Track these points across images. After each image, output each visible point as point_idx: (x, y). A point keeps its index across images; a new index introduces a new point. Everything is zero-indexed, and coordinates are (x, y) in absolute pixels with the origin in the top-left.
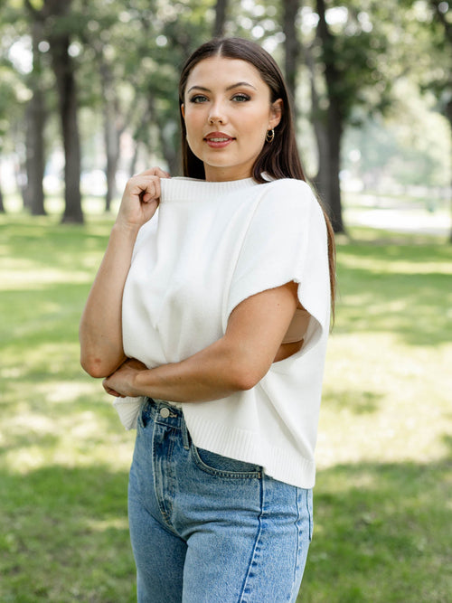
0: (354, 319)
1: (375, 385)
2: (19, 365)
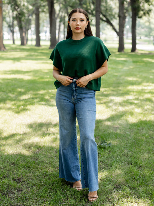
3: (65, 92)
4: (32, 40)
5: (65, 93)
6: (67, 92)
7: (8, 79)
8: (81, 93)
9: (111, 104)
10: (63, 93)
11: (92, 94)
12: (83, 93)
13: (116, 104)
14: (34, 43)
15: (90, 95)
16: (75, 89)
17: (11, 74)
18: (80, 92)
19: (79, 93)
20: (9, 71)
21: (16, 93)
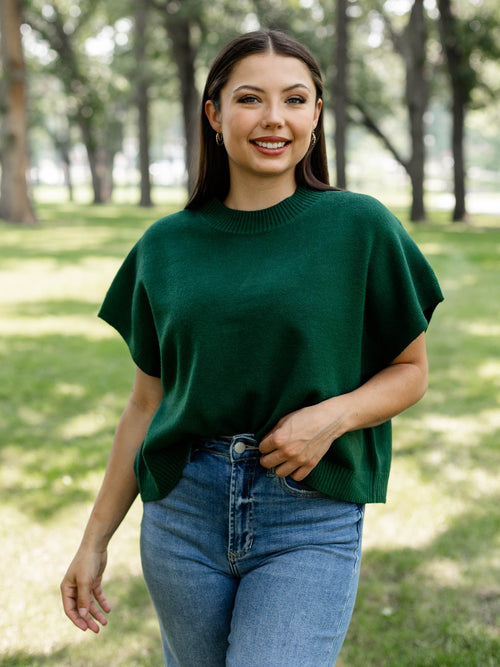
3: (186, 513)
4: (128, 186)
5: (186, 519)
6: (197, 516)
7: (27, 339)
8: (275, 525)
9: (435, 457)
10: (175, 521)
11: (342, 527)
12: (289, 523)
13: (454, 455)
14: (134, 195)
15: (333, 529)
16: (240, 500)
17: (40, 315)
18: (272, 520)
19: (265, 525)
20: (39, 304)
21: (48, 408)
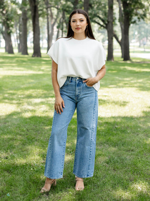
0: (126, 84)
1: (127, 100)
2: (23, 95)
